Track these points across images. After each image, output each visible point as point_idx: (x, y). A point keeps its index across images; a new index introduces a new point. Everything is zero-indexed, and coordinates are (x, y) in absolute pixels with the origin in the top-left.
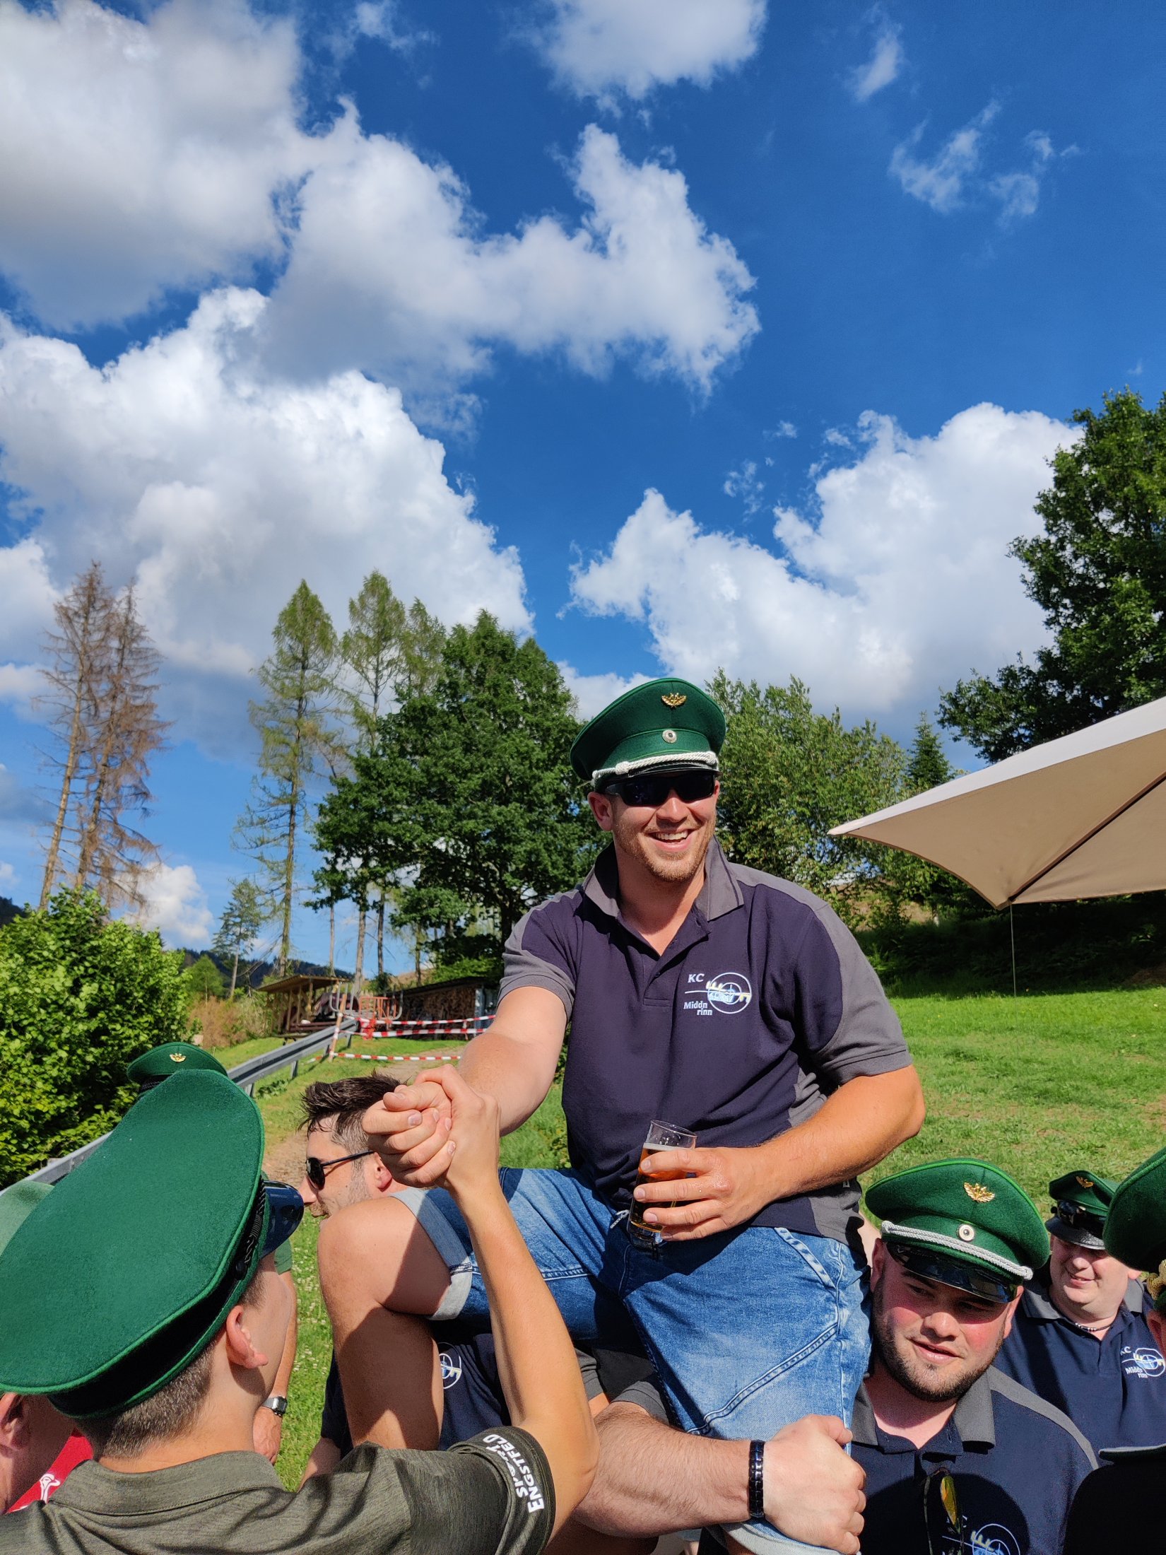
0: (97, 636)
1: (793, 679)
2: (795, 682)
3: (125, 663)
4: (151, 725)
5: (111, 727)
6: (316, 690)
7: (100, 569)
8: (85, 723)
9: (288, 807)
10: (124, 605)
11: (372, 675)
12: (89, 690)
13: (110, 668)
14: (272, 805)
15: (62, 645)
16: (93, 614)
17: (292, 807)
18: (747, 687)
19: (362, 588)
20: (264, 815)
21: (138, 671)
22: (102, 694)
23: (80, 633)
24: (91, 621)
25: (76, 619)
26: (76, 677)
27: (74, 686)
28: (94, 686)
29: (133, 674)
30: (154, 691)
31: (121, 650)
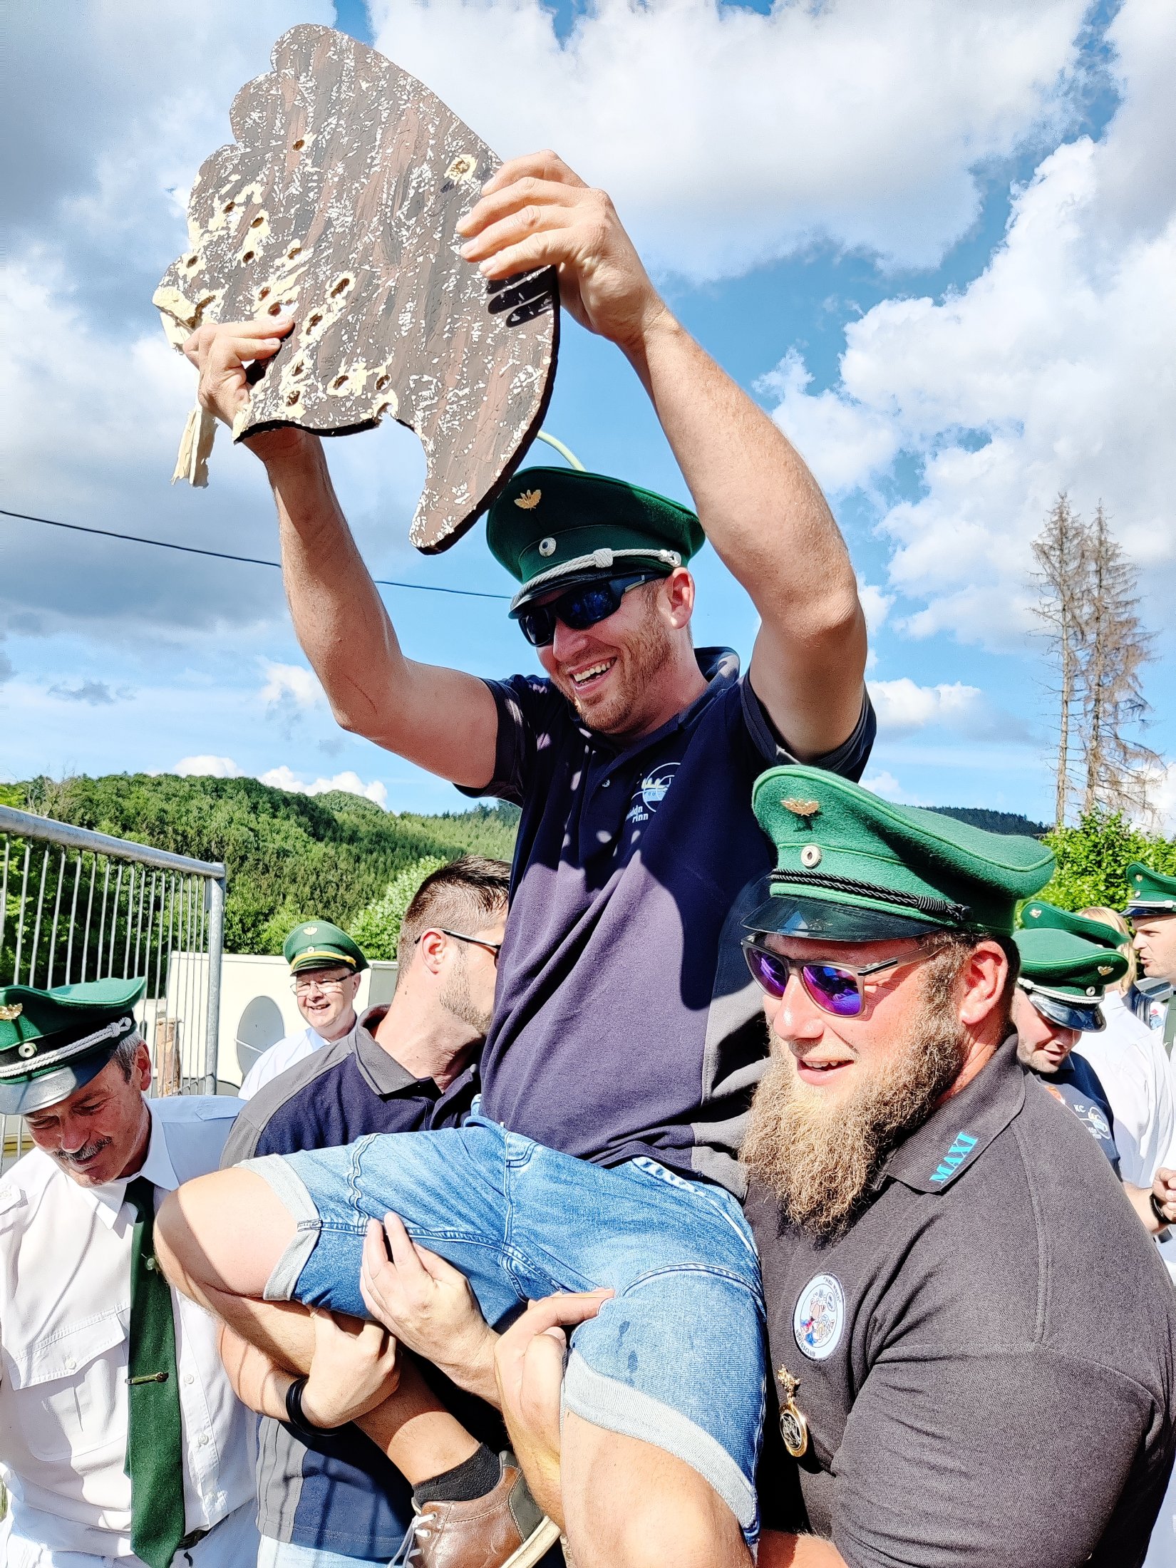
0: (1073, 565)
3: (1104, 583)
4: (1137, 639)
5: (1098, 648)
7: (1067, 500)
8: (1074, 649)
10: (1096, 528)
12: (1074, 617)
13: (1089, 591)
15: (1044, 579)
16: (1067, 545)
21: (1119, 589)
22: (1086, 617)
23: (1057, 565)
24: (1066, 551)
25: (1052, 553)
26: (1061, 608)
27: (1059, 616)
28: (1077, 612)
29: (1113, 592)
30: (1136, 605)
31: (1099, 572)
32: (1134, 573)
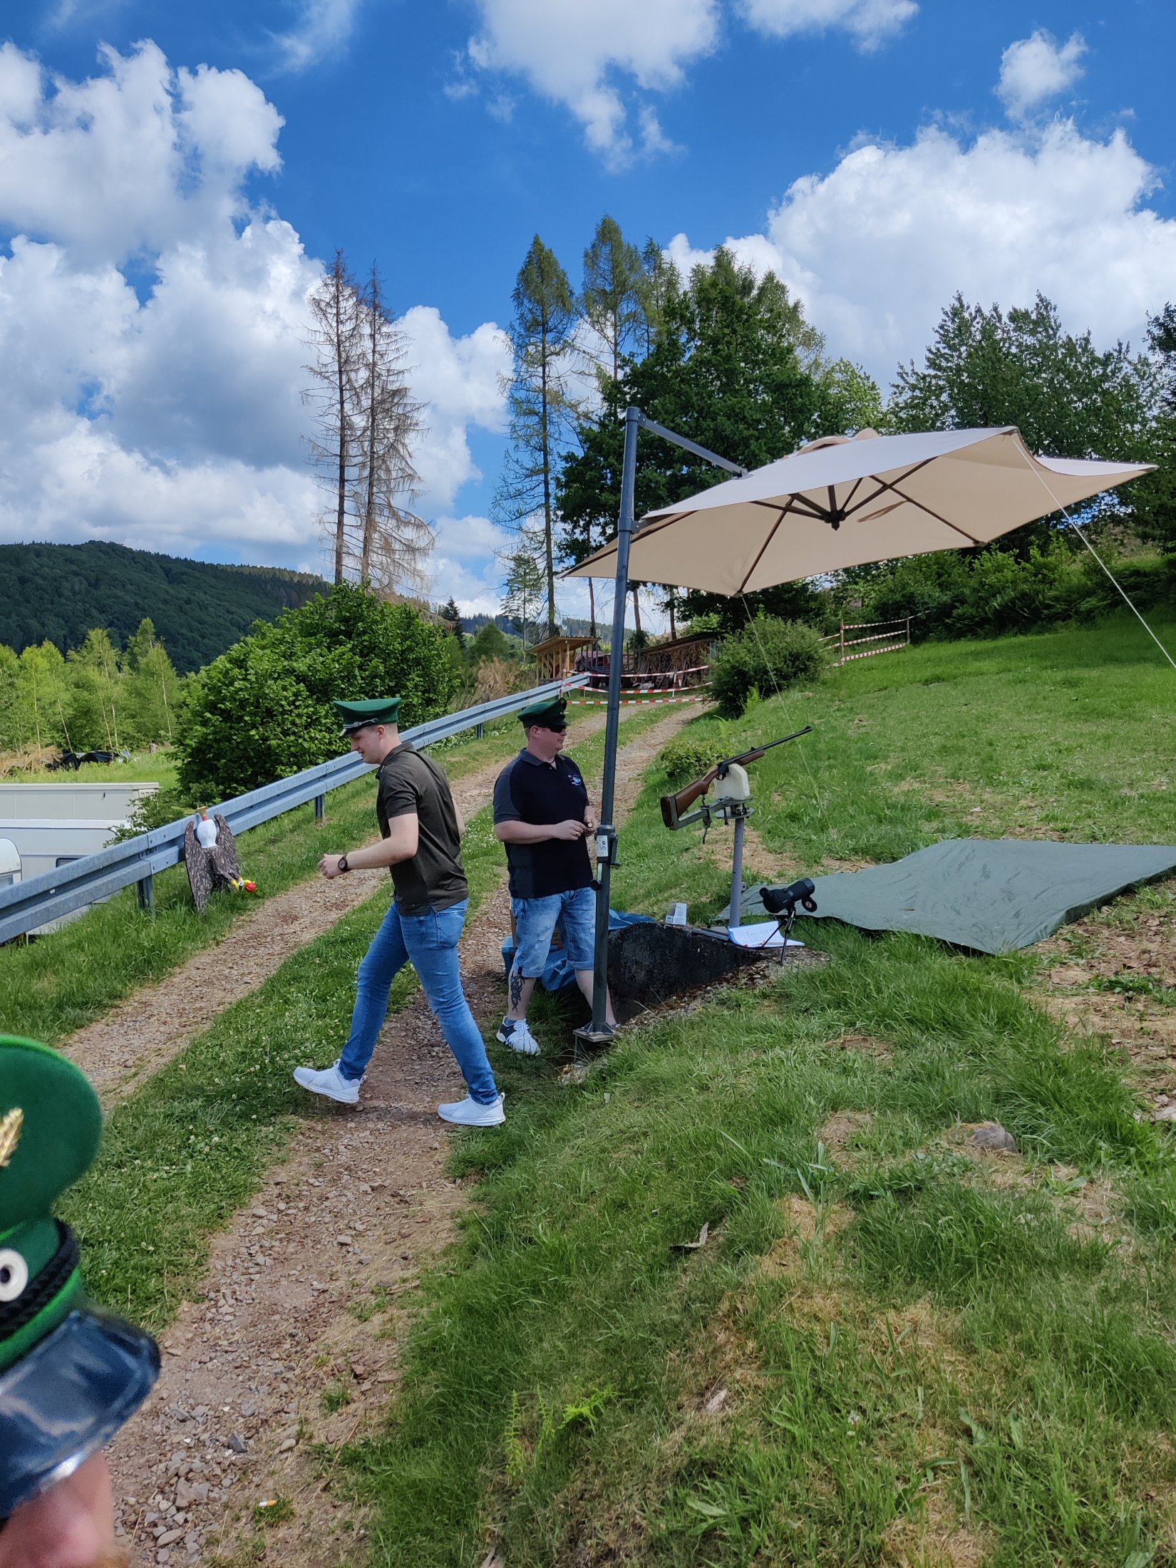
0: (349, 326)
1: (1039, 296)
2: (1041, 300)
3: (378, 348)
4: (409, 409)
6: (558, 354)
7: (343, 255)
9: (542, 477)
10: (370, 290)
11: (610, 332)
12: (349, 381)
13: (364, 354)
14: (527, 476)
15: (322, 338)
16: (343, 304)
17: (546, 477)
18: (987, 312)
19: (594, 237)
20: (520, 486)
21: (391, 356)
22: (361, 382)
23: (334, 324)
24: (342, 311)
25: (329, 310)
26: (337, 369)
27: (335, 378)
28: (353, 375)
29: (386, 359)
30: (406, 375)
31: (372, 336)
32: (405, 342)
